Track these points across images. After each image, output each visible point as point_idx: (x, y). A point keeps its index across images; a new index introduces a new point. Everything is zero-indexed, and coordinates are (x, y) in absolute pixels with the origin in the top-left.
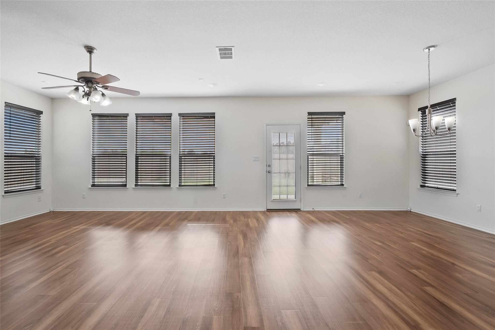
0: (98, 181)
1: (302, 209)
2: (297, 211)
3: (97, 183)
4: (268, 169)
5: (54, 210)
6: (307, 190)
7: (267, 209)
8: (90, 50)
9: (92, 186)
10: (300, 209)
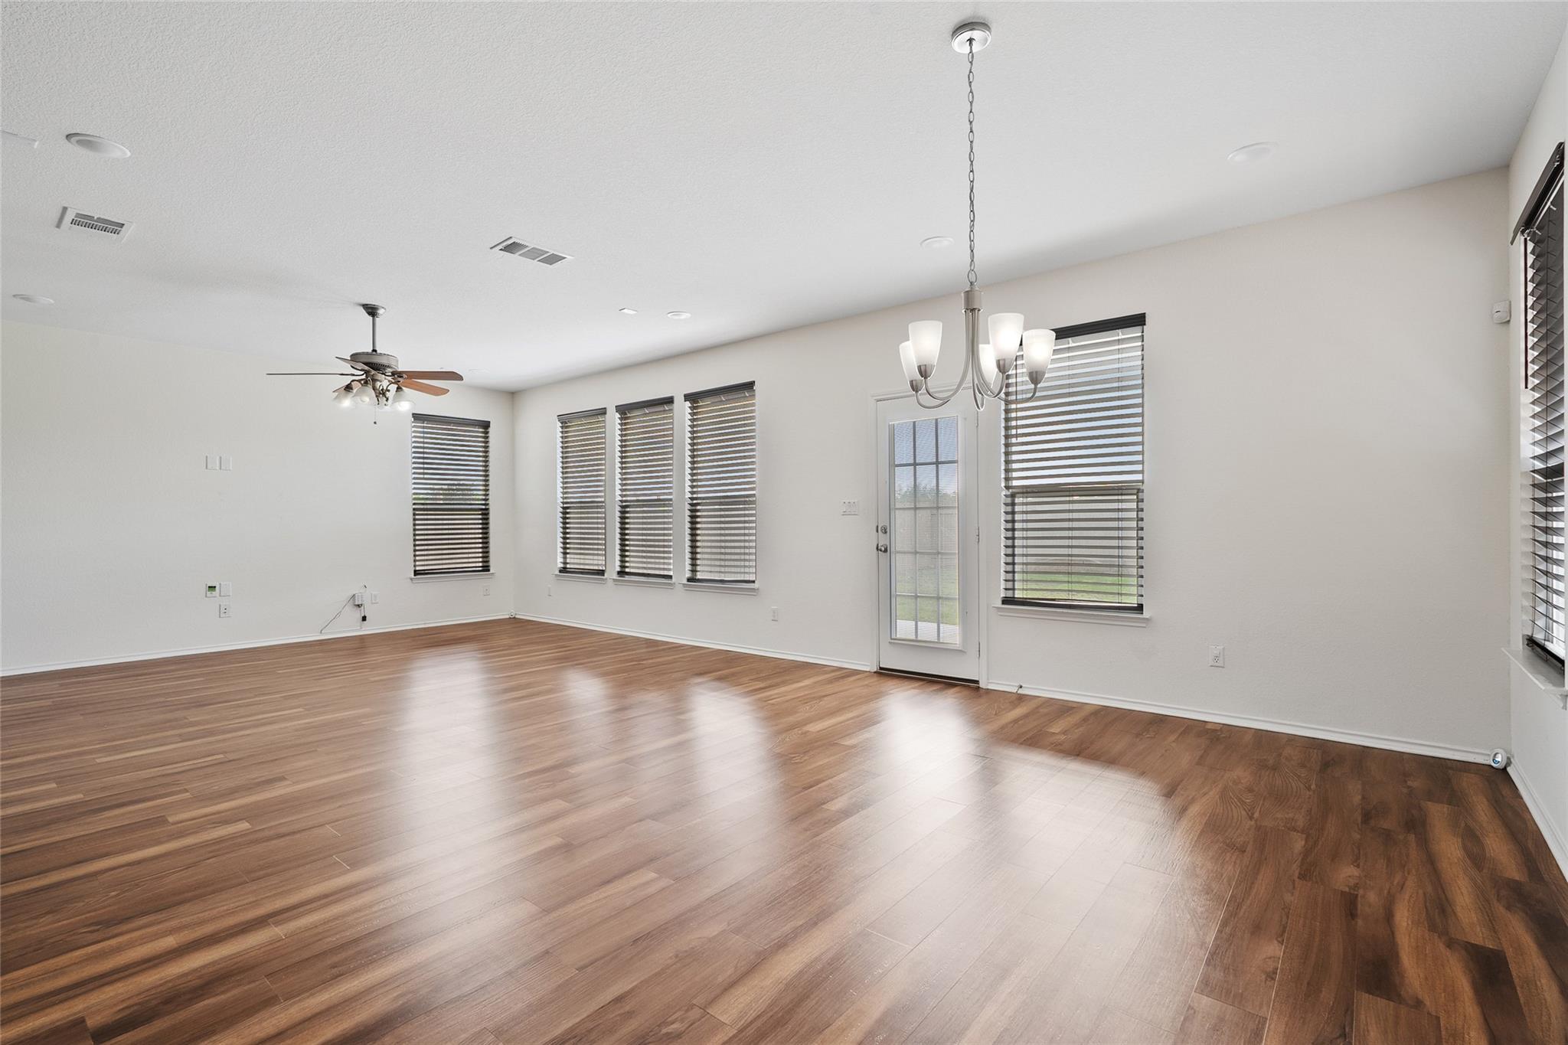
0: (574, 561)
1: (982, 685)
2: (969, 686)
3: (572, 566)
4: (883, 541)
5: (517, 617)
6: (1001, 615)
7: (881, 668)
8: (372, 311)
9: (560, 571)
10: (977, 682)
